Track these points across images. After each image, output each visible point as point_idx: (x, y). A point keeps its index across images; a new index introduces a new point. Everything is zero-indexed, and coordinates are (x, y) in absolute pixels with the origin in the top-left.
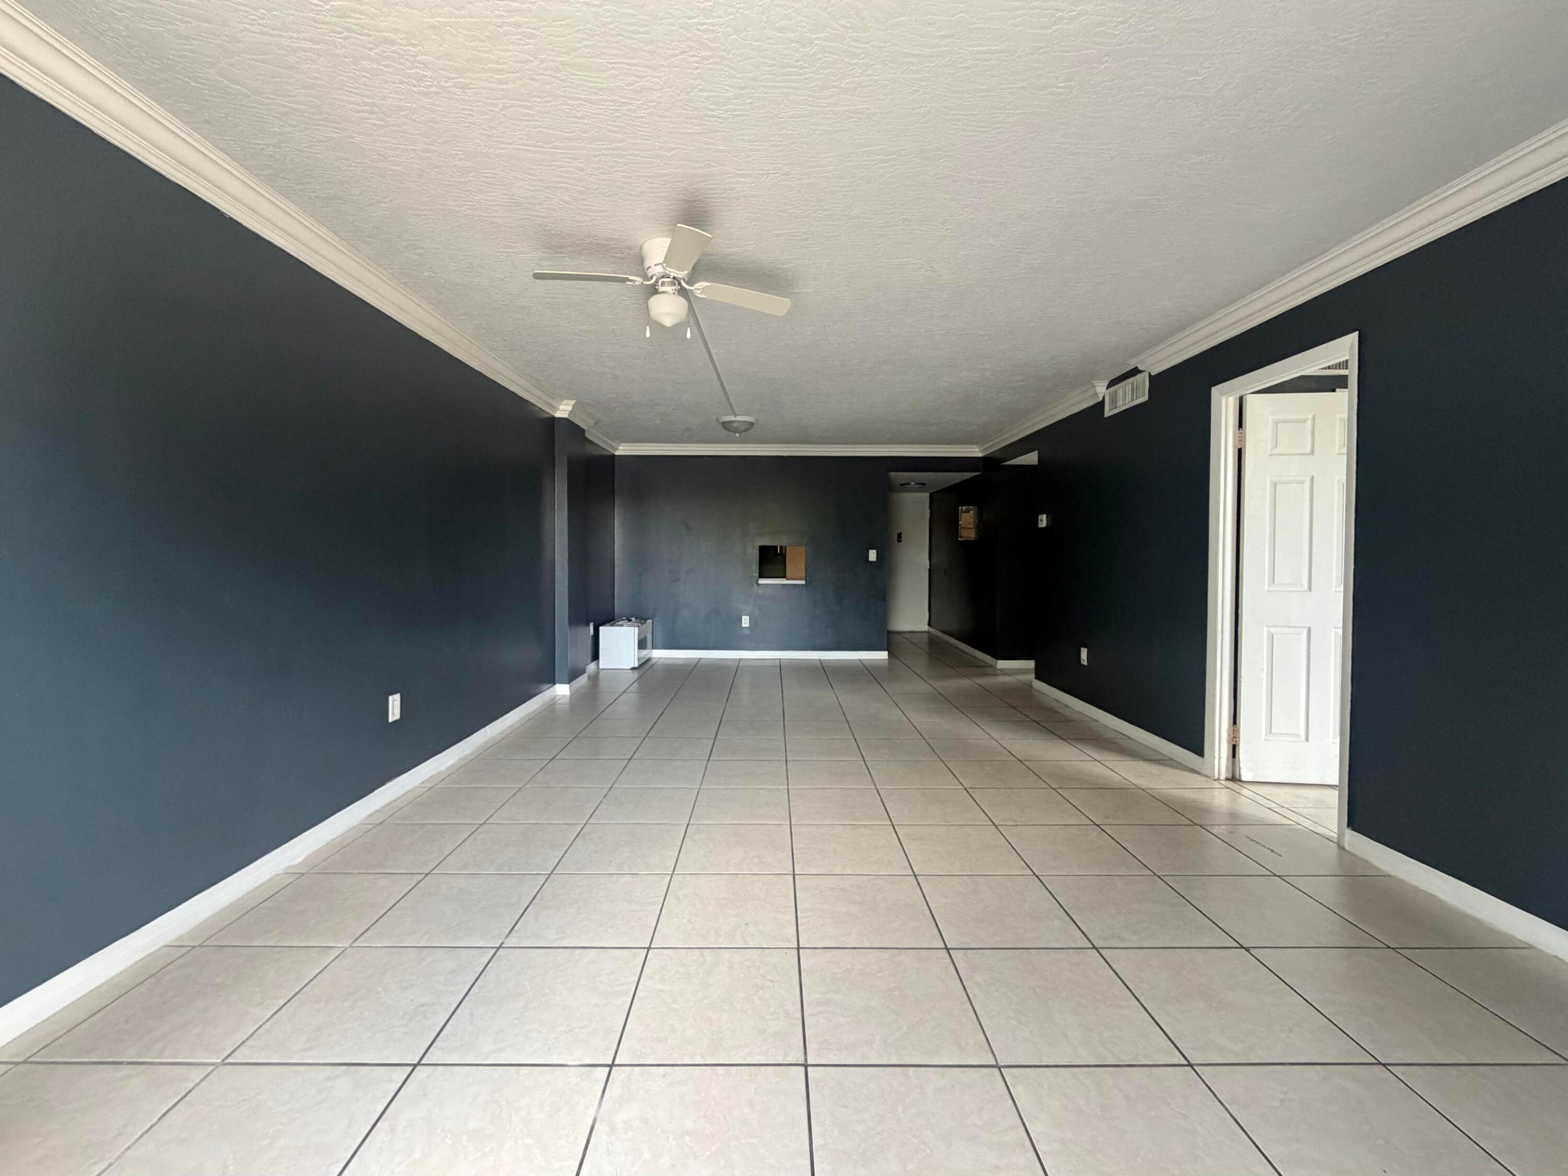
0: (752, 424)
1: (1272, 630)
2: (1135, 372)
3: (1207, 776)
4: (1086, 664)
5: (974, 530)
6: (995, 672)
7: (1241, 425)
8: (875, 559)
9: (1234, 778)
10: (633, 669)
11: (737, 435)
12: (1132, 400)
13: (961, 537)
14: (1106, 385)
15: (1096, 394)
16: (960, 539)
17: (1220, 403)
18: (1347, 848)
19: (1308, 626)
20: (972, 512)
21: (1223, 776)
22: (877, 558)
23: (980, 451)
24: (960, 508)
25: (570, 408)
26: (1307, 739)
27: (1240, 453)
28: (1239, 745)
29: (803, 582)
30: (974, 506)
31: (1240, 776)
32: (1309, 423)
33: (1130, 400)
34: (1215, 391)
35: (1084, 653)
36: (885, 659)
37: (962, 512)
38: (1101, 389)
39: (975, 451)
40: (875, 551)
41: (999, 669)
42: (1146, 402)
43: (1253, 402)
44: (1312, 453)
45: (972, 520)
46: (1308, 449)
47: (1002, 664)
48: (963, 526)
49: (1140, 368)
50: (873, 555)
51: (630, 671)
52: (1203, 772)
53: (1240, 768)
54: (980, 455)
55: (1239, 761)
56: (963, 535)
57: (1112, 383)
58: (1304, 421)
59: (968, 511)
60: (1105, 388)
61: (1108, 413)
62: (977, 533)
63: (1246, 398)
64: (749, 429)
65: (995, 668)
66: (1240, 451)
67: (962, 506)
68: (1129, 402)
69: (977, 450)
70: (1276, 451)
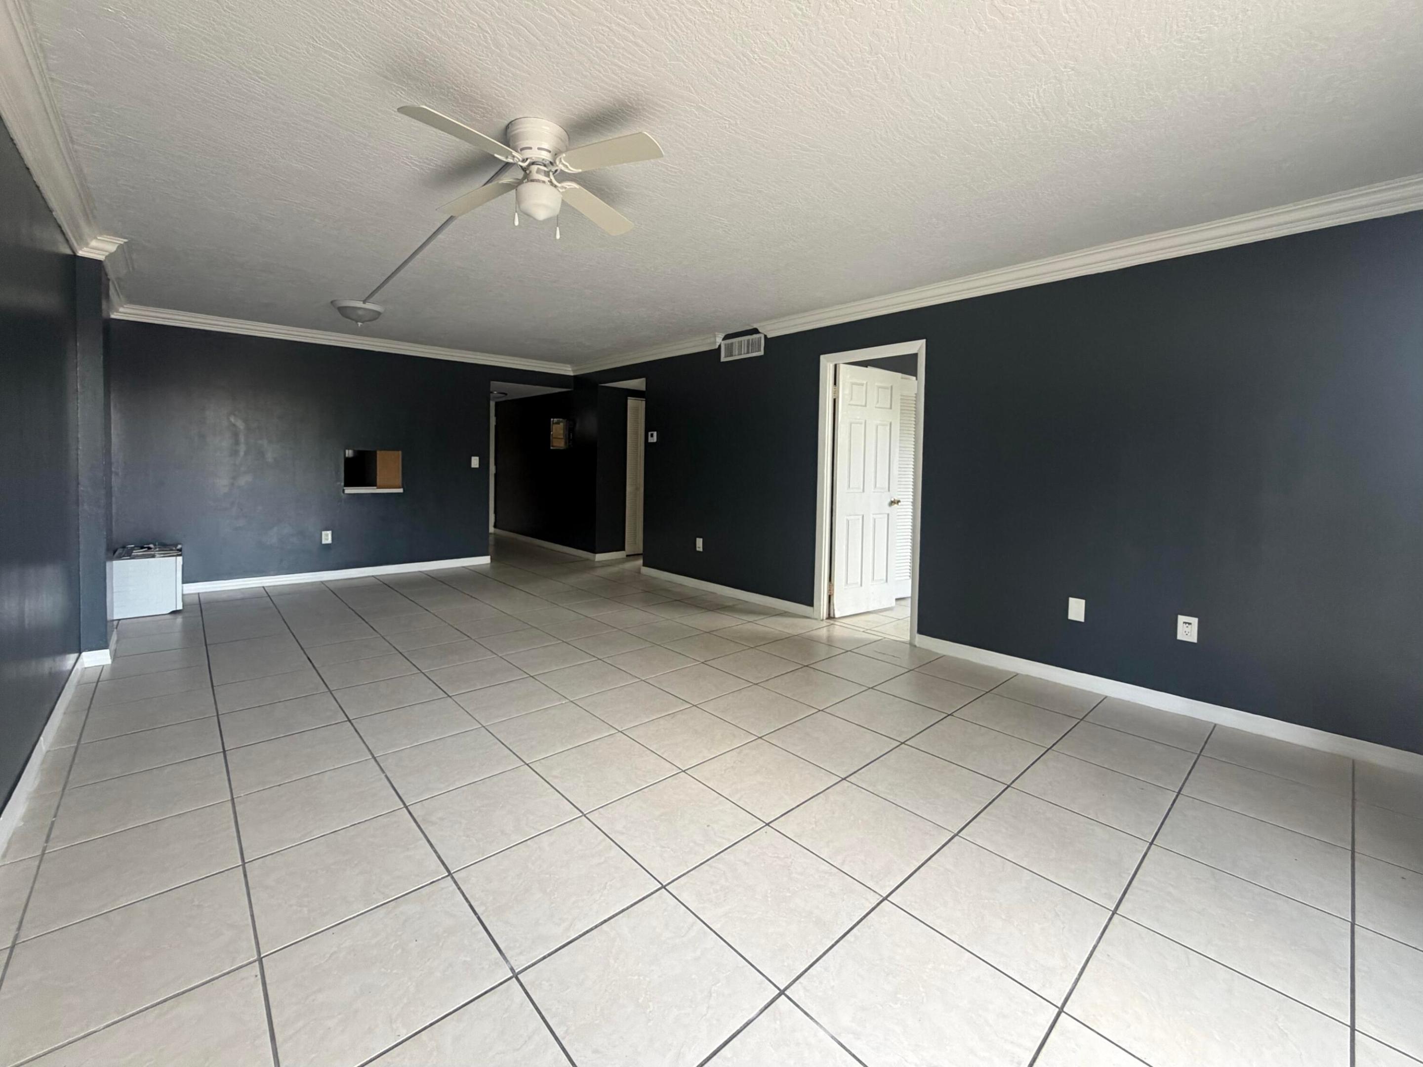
0: (379, 313)
1: (849, 518)
2: (755, 331)
3: (816, 619)
4: (701, 550)
5: (563, 440)
6: (591, 566)
7: (835, 384)
8: (477, 466)
9: (830, 617)
10: (174, 613)
11: (360, 324)
12: (748, 353)
13: (552, 446)
14: (723, 337)
15: (715, 342)
16: (552, 448)
17: (826, 367)
18: (918, 645)
19: (863, 513)
20: (562, 424)
21: (824, 618)
22: (480, 465)
23: (573, 371)
24: (552, 419)
25: (112, 248)
26: (861, 585)
27: (835, 402)
28: (833, 595)
29: (401, 490)
30: (564, 418)
31: (834, 614)
32: (865, 385)
33: (746, 352)
34: (822, 357)
35: (699, 542)
36: (487, 564)
37: (553, 423)
38: (719, 340)
39: (568, 370)
40: (477, 458)
41: (597, 562)
42: (761, 357)
43: (843, 369)
44: (866, 406)
45: (562, 432)
46: (864, 404)
47: (600, 557)
48: (554, 436)
49: (760, 331)
50: (475, 462)
51: (169, 616)
52: (813, 617)
53: (834, 610)
54: (572, 374)
55: (833, 605)
56: (555, 444)
57: (727, 337)
58: (862, 385)
59: (558, 423)
60: (721, 339)
61: (723, 359)
62: (566, 443)
63: (839, 367)
64: (375, 319)
65: (594, 561)
66: (835, 401)
67: (554, 418)
68: (744, 354)
69: (570, 369)
70: (852, 402)
